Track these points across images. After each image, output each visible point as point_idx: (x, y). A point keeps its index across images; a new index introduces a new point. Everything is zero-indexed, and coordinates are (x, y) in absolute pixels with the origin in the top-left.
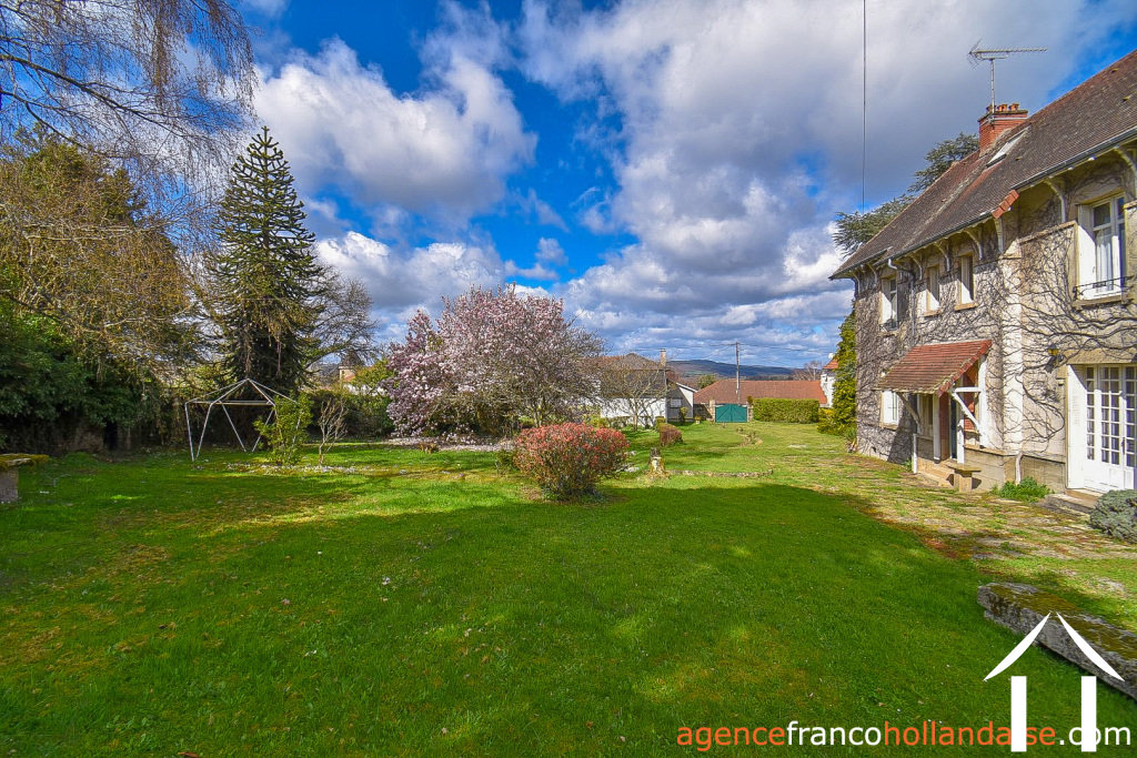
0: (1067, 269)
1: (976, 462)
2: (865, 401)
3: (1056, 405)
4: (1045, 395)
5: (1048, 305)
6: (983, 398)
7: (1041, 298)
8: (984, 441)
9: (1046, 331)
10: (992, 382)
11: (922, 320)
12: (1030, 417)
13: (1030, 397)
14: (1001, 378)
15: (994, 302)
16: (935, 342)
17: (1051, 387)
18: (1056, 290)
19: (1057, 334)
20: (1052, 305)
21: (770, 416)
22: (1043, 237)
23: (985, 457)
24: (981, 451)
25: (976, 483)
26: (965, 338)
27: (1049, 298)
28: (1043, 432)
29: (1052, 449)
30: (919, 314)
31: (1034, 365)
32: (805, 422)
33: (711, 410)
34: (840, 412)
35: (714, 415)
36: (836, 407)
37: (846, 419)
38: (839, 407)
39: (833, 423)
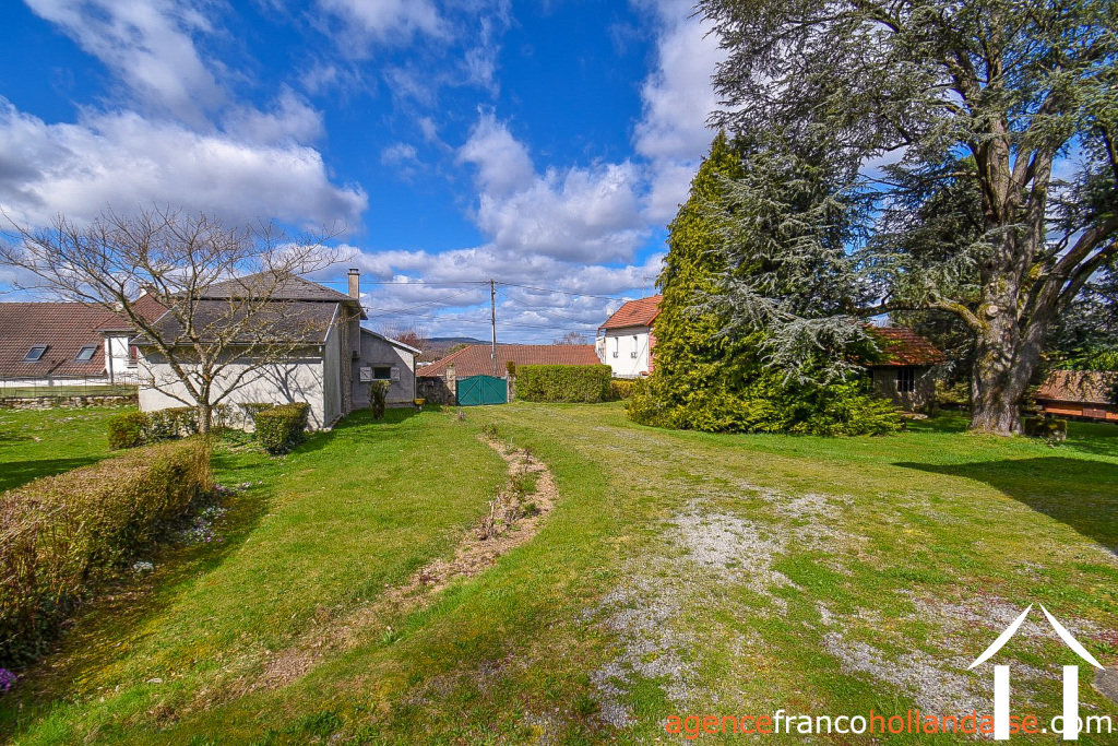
21: (541, 393)
32: (593, 402)
33: (449, 385)
34: (672, 383)
35: (454, 393)
36: (666, 372)
37: (686, 394)
38: (671, 373)
39: (660, 403)
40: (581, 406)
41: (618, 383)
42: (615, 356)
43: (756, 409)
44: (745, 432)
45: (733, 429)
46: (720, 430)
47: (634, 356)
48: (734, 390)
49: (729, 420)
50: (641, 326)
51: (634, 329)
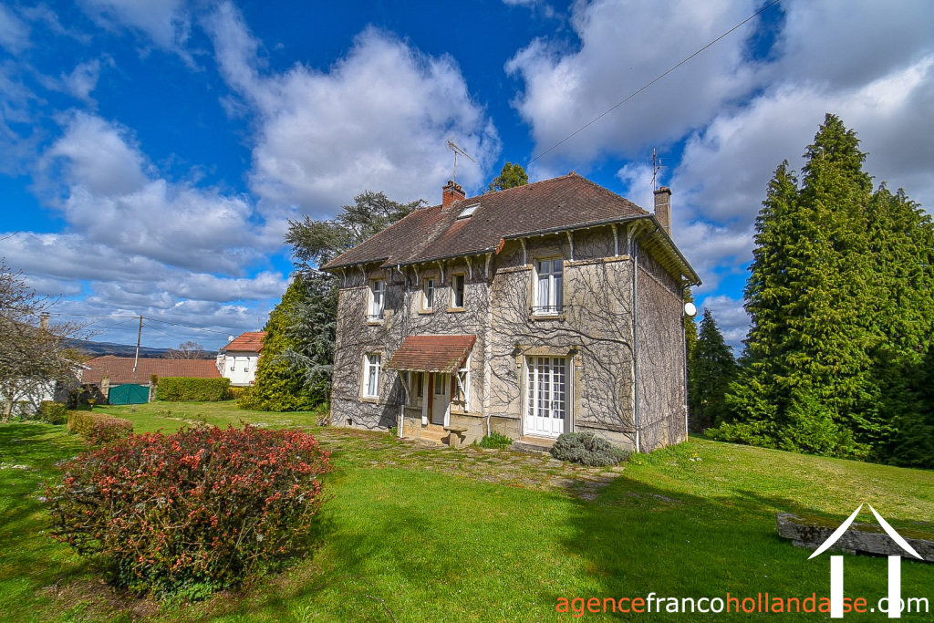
0: (526, 296)
1: (461, 424)
2: (343, 379)
3: (515, 381)
4: (508, 374)
5: (512, 316)
6: (468, 376)
7: (507, 311)
8: (467, 408)
9: (510, 333)
10: (476, 365)
11: (415, 316)
12: (496, 389)
13: (497, 376)
14: (483, 362)
15: (480, 309)
16: (426, 334)
17: (512, 369)
18: (518, 307)
19: (517, 335)
20: (514, 316)
21: (178, 395)
22: (510, 273)
23: (467, 419)
24: (465, 415)
25: (463, 438)
26: (454, 333)
27: (512, 312)
28: (505, 399)
29: (512, 410)
30: (413, 310)
31: (499, 354)
32: (214, 401)
33: (103, 391)
34: (264, 389)
35: (106, 396)
36: (261, 385)
37: (270, 395)
38: (264, 385)
39: (257, 400)
40: (207, 403)
41: (234, 389)
42: (232, 369)
43: (300, 401)
44: (295, 410)
45: (290, 410)
46: (284, 411)
47: (246, 370)
48: (291, 393)
49: (288, 406)
50: (255, 352)
51: (248, 353)
